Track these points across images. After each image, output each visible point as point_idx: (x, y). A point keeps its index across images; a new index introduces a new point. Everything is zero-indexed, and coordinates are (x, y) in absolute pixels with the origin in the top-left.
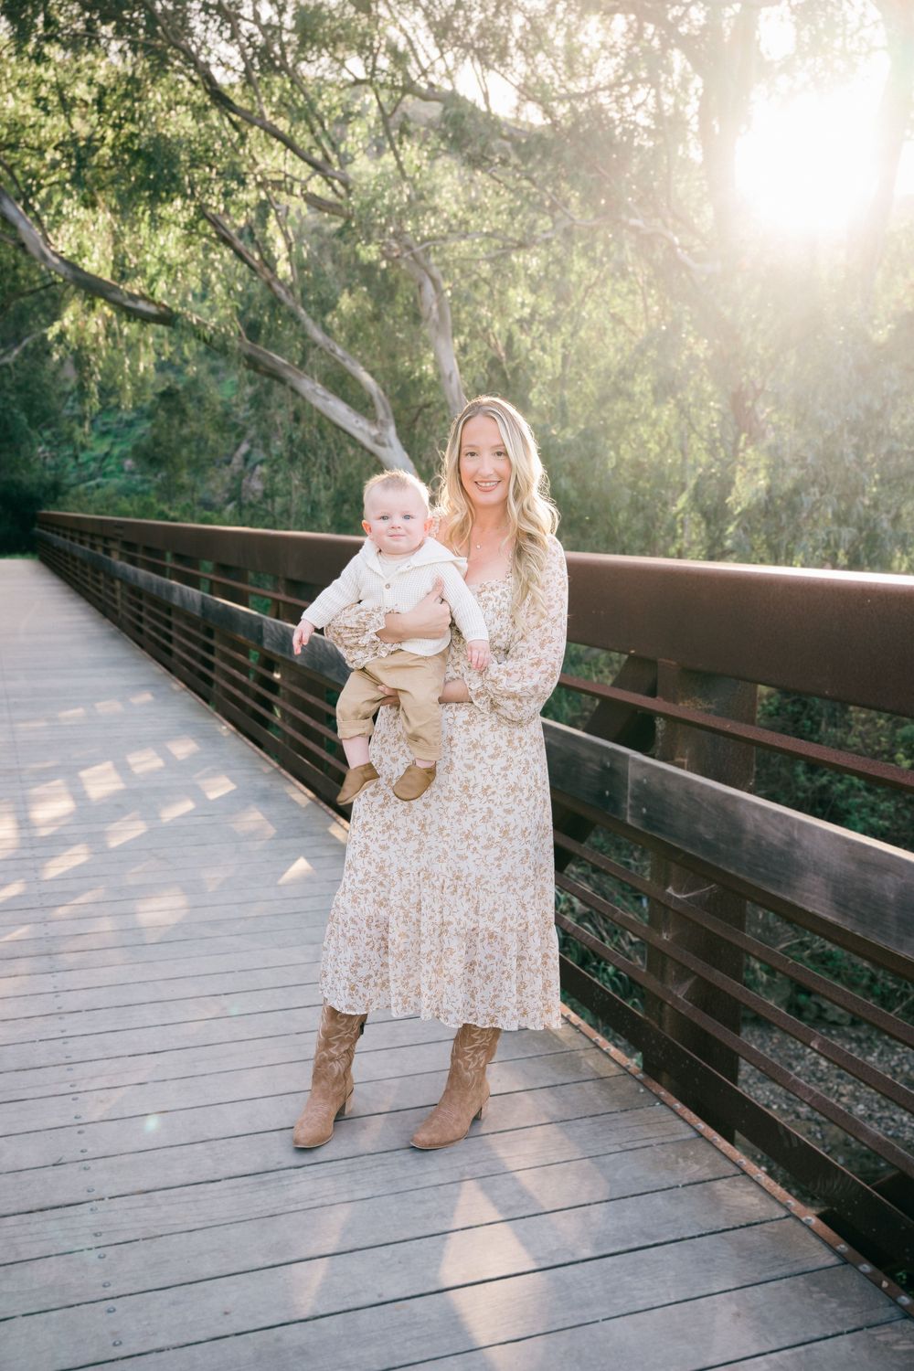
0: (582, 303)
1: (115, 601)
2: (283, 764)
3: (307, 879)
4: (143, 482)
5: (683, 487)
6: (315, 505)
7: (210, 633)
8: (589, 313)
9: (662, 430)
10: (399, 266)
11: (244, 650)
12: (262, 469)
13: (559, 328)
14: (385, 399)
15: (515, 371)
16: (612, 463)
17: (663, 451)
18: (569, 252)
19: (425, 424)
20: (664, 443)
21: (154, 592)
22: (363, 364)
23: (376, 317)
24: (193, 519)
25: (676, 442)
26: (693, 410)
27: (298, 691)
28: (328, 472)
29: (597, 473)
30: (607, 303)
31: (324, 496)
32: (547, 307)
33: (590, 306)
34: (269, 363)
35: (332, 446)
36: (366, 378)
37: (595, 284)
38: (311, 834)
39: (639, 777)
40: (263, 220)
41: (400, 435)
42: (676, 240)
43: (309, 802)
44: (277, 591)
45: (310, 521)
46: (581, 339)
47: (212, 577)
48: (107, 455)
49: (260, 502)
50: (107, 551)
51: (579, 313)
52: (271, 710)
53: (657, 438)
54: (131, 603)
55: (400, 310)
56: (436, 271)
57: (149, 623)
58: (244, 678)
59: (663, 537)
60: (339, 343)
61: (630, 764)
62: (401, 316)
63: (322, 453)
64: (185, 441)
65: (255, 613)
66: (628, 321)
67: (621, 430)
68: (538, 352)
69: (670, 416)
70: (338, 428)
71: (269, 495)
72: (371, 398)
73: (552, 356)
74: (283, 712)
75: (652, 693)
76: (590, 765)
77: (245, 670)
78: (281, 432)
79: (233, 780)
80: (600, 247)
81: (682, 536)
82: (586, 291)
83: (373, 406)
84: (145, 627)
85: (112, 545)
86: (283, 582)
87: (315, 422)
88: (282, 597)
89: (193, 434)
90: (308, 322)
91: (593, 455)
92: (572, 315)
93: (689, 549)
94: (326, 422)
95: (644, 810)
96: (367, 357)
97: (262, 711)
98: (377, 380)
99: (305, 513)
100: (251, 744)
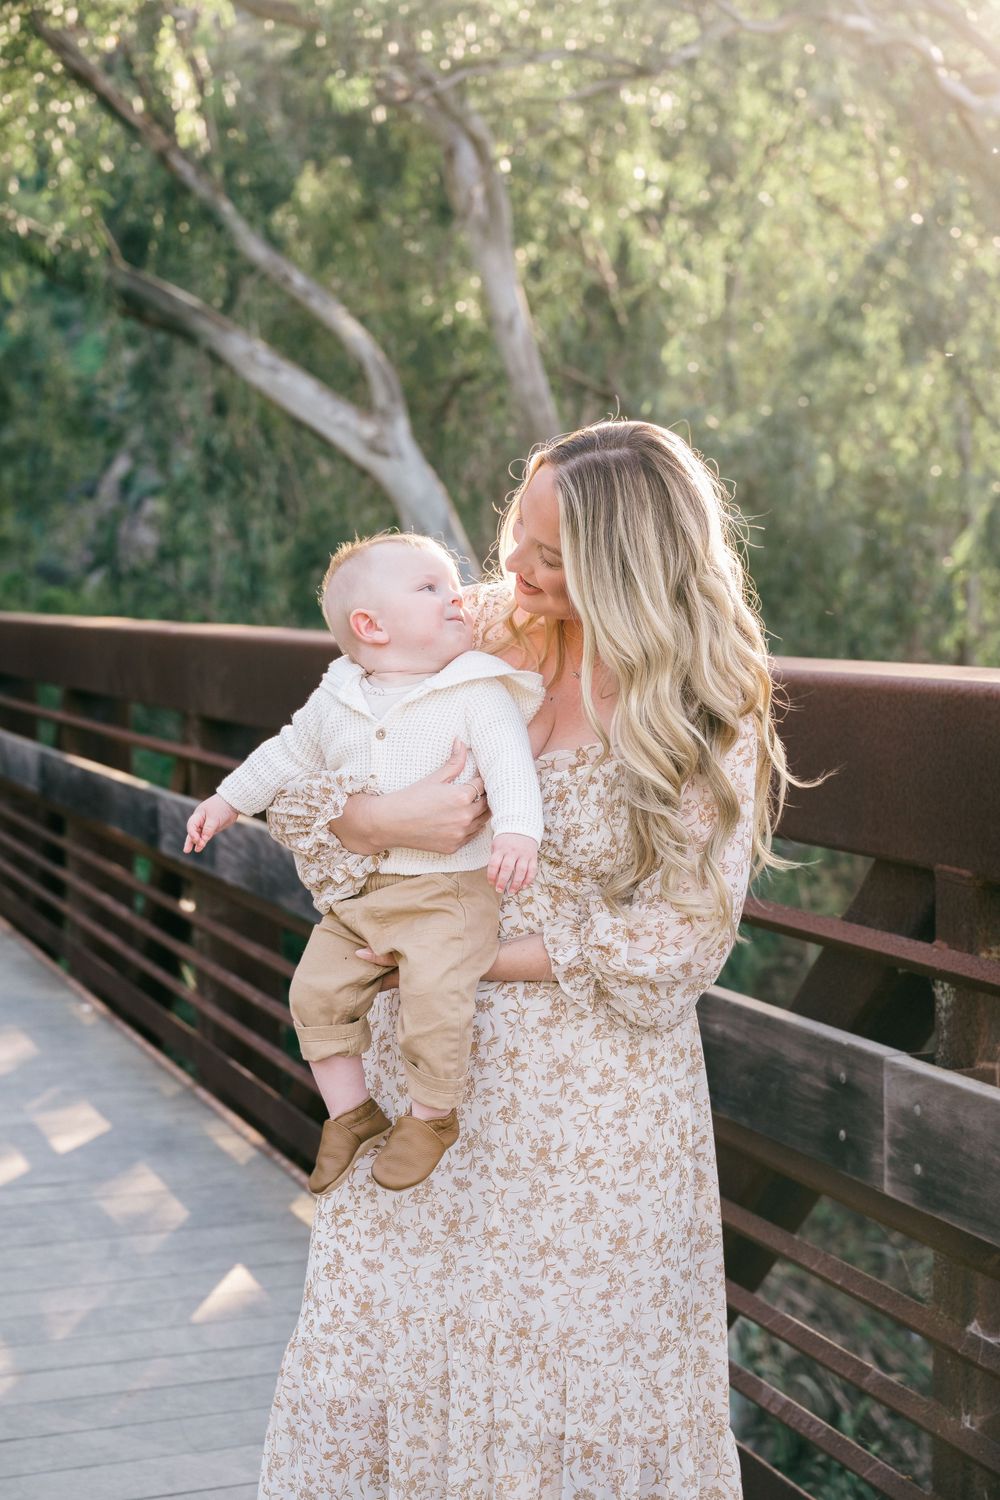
0: (758, 178)
2: (203, 1078)
3: (249, 1310)
5: (964, 521)
6: (256, 572)
7: (57, 824)
8: (774, 196)
9: (920, 413)
10: (407, 116)
11: (126, 858)
12: (156, 506)
13: (715, 226)
14: (389, 370)
15: (635, 308)
16: (825, 479)
17: (924, 453)
18: (730, 80)
19: (465, 414)
20: (924, 438)
22: (345, 301)
23: (368, 214)
24: (25, 603)
25: (947, 436)
26: (978, 374)
27: (227, 935)
28: (282, 507)
29: (797, 498)
30: (806, 175)
31: (275, 556)
32: (693, 186)
33: (774, 180)
34: (165, 306)
35: (288, 459)
36: (350, 329)
37: (784, 141)
38: (259, 1218)
39: (904, 1101)
40: (149, 35)
41: (419, 434)
42: (936, 53)
43: (253, 1153)
44: (185, 741)
45: (246, 605)
46: (761, 245)
47: (60, 715)
49: (153, 568)
51: (753, 197)
52: (177, 973)
53: (910, 428)
55: (411, 200)
56: (479, 125)
58: (123, 911)
59: (929, 618)
60: (298, 265)
61: (887, 1077)
62: (415, 211)
63: (269, 473)
65: (142, 784)
66: (849, 209)
67: (840, 415)
68: (678, 272)
69: (935, 386)
70: (298, 425)
71: (169, 554)
72: (361, 367)
73: (705, 276)
74: (201, 975)
75: (926, 933)
76: (806, 1077)
77: (124, 894)
78: (191, 434)
79: (104, 1111)
80: (790, 71)
81: (964, 614)
82: (767, 152)
83: (365, 381)
86: (196, 724)
87: (254, 414)
88: (194, 752)
89: (24, 442)
90: (238, 226)
91: (788, 463)
92: (741, 198)
93: (978, 640)
94: (275, 414)
95: (919, 1168)
96: (352, 290)
97: (158, 973)
98: (372, 332)
99: (238, 589)
100: (138, 1039)
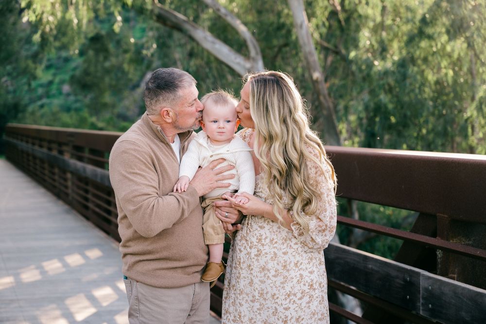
1: (66, 187)
4: (76, 101)
14: (255, 42)
15: (347, 19)
21: (99, 180)
35: (217, 75)
36: (242, 28)
39: (426, 285)
48: (51, 83)
50: (61, 152)
54: (79, 187)
57: (93, 202)
61: (421, 278)
64: (107, 71)
73: (374, 8)
75: (434, 235)
76: (398, 280)
83: (247, 47)
84: (90, 205)
85: (65, 148)
89: (113, 66)
94: (212, 59)
95: (430, 306)
96: (241, 13)
98: (249, 29)
